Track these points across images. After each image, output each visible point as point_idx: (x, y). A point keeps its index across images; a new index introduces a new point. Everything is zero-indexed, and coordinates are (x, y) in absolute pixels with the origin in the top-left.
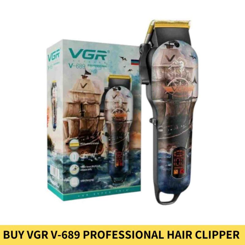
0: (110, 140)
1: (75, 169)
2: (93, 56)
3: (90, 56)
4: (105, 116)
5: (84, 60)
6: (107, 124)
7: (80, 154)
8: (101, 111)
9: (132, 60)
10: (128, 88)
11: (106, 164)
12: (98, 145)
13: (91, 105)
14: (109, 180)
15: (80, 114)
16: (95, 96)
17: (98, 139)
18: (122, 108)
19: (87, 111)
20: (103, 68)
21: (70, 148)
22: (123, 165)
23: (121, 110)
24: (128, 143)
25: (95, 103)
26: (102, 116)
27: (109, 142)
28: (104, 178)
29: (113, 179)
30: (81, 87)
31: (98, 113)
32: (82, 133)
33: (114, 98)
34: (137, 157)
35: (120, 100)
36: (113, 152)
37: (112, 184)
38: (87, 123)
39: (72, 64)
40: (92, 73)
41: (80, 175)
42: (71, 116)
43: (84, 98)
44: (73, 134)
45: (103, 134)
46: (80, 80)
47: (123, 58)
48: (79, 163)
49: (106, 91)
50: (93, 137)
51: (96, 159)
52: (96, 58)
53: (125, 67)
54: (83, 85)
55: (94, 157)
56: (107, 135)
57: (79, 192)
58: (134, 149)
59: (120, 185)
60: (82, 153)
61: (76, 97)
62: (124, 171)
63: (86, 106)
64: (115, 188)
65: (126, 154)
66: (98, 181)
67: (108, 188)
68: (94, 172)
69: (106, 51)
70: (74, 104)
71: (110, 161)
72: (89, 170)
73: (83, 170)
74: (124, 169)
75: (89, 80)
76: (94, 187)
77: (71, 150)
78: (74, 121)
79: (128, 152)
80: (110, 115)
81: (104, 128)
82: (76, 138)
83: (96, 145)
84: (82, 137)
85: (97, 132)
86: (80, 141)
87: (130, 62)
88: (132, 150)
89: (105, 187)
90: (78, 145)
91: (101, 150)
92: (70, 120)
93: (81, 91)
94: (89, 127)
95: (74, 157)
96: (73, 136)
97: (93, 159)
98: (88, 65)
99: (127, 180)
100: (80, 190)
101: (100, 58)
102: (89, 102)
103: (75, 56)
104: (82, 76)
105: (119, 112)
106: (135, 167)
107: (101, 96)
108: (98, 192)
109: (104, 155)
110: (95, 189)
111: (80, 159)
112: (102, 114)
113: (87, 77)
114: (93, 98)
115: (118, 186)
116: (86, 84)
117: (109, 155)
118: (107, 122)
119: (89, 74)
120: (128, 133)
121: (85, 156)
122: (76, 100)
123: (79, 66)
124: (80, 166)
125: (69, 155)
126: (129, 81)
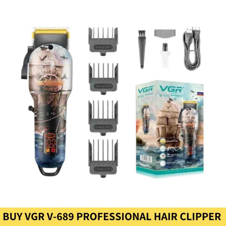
0: (184, 139)
1: (163, 156)
2: (174, 90)
3: (172, 90)
4: (181, 125)
5: (169, 92)
6: (183, 130)
7: (167, 147)
8: (179, 122)
9: (198, 93)
10: (195, 108)
11: (182, 153)
12: (177, 142)
13: (173, 119)
14: (183, 163)
15: (166, 124)
16: (176, 113)
17: (177, 138)
18: (192, 120)
19: (170, 122)
20: (180, 97)
21: (160, 143)
22: (192, 154)
23: (191, 122)
24: (196, 141)
25: (175, 117)
26: (179, 125)
27: (184, 140)
28: (180, 162)
29: (186, 163)
30: (167, 108)
31: (177, 123)
32: (167, 135)
33: (187, 114)
34: (201, 150)
35: (191, 116)
36: (186, 146)
37: (185, 165)
38: (170, 129)
39: (162, 95)
40: (173, 100)
41: (166, 160)
42: (161, 125)
43: (169, 114)
44: (162, 135)
45: (180, 135)
46: (166, 104)
47: (192, 91)
48: (166, 152)
49: (182, 110)
50: (174, 137)
51: (176, 150)
52: (176, 91)
53: (193, 96)
54: (168, 107)
55: (175, 149)
56: (182, 136)
57: (166, 169)
58: (199, 145)
59: (191, 166)
60: (168, 146)
61: (164, 114)
62: (193, 158)
63: (170, 119)
64: (188, 168)
65: (194, 147)
66: (177, 163)
67: (183, 168)
68: (175, 158)
69: (182, 87)
70: (163, 118)
71: (184, 152)
72: (172, 156)
73: (168, 157)
74: (193, 157)
75: (172, 104)
76: (175, 167)
77: (161, 145)
78: (163, 128)
79: (195, 146)
80: (184, 125)
81: (181, 132)
82: (164, 137)
83: (176, 142)
84: (167, 137)
85: (177, 135)
86: (166, 139)
87: (197, 93)
88: (197, 146)
89: (182, 167)
90: (165, 142)
91: (179, 145)
92: (160, 127)
93: (167, 110)
94: (171, 131)
95: (163, 149)
96: (162, 137)
97: (174, 150)
98: (171, 95)
99: (195, 164)
100: (166, 168)
101: (178, 91)
102: (172, 116)
103: (163, 90)
104: (168, 101)
105: (190, 123)
106: (200, 156)
107: (179, 113)
108: (177, 170)
109: (181, 148)
110: (175, 168)
111: (166, 150)
112: (180, 124)
113: (170, 102)
114: (174, 114)
115: (189, 166)
116: (170, 106)
117: (184, 148)
118: (183, 129)
119: (172, 100)
120: (195, 135)
121: (169, 148)
122: (164, 116)
123: (166, 96)
124: (166, 154)
125: (160, 147)
126: (196, 105)
